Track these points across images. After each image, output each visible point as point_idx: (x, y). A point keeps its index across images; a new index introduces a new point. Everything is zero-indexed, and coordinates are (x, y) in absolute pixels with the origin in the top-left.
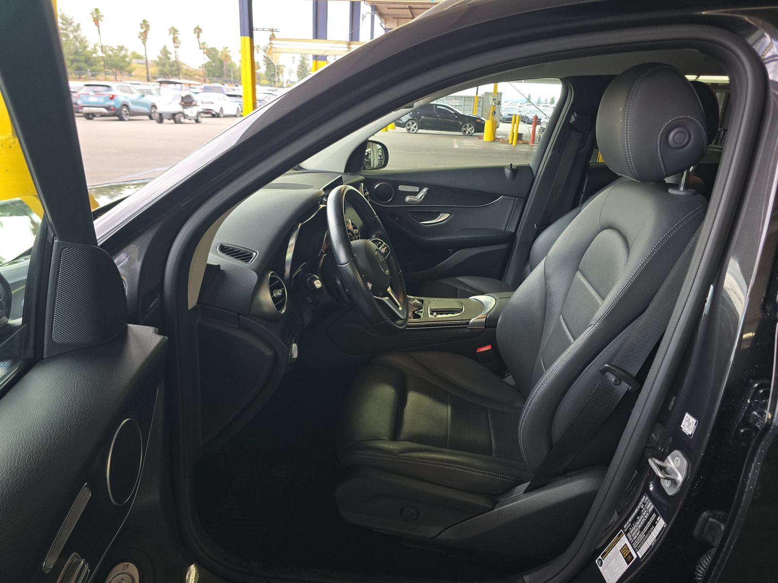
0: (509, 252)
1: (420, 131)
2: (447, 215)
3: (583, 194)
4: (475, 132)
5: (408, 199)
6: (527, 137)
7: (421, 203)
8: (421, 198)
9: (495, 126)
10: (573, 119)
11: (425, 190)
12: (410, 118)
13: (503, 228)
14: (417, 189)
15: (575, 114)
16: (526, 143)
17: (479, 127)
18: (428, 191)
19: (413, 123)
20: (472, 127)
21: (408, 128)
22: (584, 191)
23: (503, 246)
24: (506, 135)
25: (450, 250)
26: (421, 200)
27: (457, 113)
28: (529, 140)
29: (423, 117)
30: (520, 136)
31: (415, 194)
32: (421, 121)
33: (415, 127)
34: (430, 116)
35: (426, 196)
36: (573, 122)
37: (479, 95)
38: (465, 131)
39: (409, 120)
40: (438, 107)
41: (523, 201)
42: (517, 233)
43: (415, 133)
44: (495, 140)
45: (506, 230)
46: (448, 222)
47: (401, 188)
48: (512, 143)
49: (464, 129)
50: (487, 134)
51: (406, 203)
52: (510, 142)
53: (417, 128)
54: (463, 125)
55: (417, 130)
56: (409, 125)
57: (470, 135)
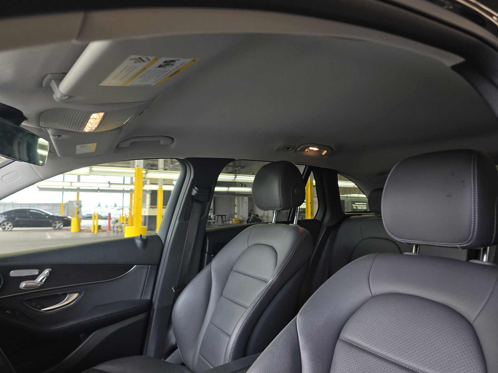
0: (147, 322)
1: (15, 229)
2: (75, 295)
3: (206, 254)
4: (64, 226)
5: (23, 285)
6: (104, 227)
7: (42, 287)
8: (41, 281)
9: (79, 222)
10: (194, 192)
11: (46, 272)
12: (5, 219)
13: (138, 298)
14: (36, 272)
15: (196, 188)
16: (105, 231)
17: (67, 223)
18: (50, 273)
19: (8, 224)
20: (61, 223)
21: (3, 227)
22: (207, 251)
23: (142, 316)
24: (89, 227)
25: (81, 335)
26: (42, 283)
27: (47, 215)
28: (107, 229)
29: (17, 219)
30: (99, 227)
31: (34, 277)
32: (16, 222)
33: (10, 226)
34: (24, 217)
35: (49, 278)
36: (195, 194)
37: (64, 202)
38: (55, 227)
39: (4, 221)
40: (31, 211)
41: (155, 267)
42: (154, 300)
43: (11, 230)
44: (80, 231)
45: (142, 299)
46: (77, 304)
47: (13, 273)
48: (94, 232)
49: (55, 225)
50: (73, 227)
51: (22, 290)
52: (92, 231)
53: (12, 227)
54: (52, 222)
55: (12, 228)
56: (4, 225)
57: (59, 229)
